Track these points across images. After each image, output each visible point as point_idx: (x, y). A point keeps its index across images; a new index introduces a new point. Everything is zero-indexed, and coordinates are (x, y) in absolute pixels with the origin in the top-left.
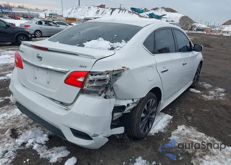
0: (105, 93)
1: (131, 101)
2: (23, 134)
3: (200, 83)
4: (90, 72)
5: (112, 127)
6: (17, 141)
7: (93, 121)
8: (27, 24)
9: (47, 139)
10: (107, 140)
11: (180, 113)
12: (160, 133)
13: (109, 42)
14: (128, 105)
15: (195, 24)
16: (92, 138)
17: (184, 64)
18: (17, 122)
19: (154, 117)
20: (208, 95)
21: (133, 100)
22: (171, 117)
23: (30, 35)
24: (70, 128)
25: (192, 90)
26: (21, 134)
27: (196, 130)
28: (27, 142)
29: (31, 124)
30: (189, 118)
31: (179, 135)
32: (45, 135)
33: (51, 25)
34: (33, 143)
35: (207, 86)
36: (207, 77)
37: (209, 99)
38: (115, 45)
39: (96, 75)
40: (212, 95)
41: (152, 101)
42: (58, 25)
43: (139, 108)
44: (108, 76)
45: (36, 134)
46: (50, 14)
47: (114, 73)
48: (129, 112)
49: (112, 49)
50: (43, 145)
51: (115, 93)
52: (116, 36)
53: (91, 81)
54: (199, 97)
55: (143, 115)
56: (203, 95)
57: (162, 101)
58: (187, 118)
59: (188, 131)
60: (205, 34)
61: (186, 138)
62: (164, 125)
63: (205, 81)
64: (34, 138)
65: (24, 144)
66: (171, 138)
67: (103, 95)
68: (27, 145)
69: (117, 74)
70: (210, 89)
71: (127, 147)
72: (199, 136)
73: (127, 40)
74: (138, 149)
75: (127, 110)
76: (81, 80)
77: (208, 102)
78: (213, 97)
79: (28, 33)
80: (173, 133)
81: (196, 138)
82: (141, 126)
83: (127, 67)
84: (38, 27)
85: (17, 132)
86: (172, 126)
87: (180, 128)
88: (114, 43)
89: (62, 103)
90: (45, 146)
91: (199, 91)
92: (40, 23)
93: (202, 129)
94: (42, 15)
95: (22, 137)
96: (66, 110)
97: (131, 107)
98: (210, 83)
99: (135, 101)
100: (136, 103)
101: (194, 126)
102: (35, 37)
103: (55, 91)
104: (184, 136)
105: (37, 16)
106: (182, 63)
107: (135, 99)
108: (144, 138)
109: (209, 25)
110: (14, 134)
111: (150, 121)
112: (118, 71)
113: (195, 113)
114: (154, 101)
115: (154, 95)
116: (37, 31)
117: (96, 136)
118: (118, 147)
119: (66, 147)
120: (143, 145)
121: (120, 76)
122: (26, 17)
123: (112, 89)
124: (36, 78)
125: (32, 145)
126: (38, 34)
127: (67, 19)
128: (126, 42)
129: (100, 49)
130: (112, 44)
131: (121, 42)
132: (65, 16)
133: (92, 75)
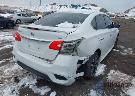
0: (73, 53)
1: (86, 57)
2: (22, 80)
3: (118, 46)
4: (64, 41)
5: (77, 72)
6: (19, 84)
7: (67, 69)
8: (12, 16)
9: (37, 82)
10: (75, 80)
11: (110, 63)
12: (101, 75)
13: (72, 24)
14: (85, 59)
15: (109, 13)
16: (67, 79)
17: (111, 35)
18: (17, 73)
19: (97, 66)
20: (124, 52)
21: (87, 57)
22: (106, 66)
23: (14, 23)
24: (54, 74)
25: (114, 50)
26: (21, 80)
27: (121, 72)
28: (25, 84)
29: (25, 74)
30: (116, 66)
31: (112, 75)
32: (35, 80)
33: (26, 16)
34: (28, 85)
35: (122, 47)
36: (121, 42)
37: (125, 55)
38: (76, 25)
39: (68, 43)
40: (126, 52)
41: (96, 57)
42: (30, 16)
43: (90, 61)
44: (74, 43)
45: (30, 79)
46: (24, 10)
47: (78, 41)
48: (85, 63)
49: (74, 27)
50: (34, 85)
51: (77, 53)
52: (74, 20)
53: (65, 47)
54: (119, 54)
55: (92, 65)
56: (121, 53)
57: (101, 57)
58: (114, 66)
59: (116, 73)
60: (115, 18)
61: (117, 77)
62: (102, 71)
63: (120, 45)
64: (29, 82)
65: (23, 86)
66: (108, 78)
67: (72, 54)
68: (25, 86)
69: (79, 42)
70: (124, 49)
71: (84, 84)
72: (123, 76)
73: (82, 22)
74: (90, 85)
75: (84, 63)
76: (59, 46)
77: (124, 56)
78: (127, 53)
79: (13, 21)
80: (108, 74)
81: (122, 77)
82: (91, 71)
83: (84, 37)
84: (18, 17)
85: (18, 79)
86: (107, 71)
87: (112, 72)
88: (75, 24)
89: (47, 60)
90: (36, 86)
91: (118, 51)
92: (19, 15)
93: (124, 71)
94: (19, 11)
95: (21, 82)
96: (50, 63)
97: (86, 61)
98: (123, 46)
99: (88, 57)
100: (89, 58)
101: (119, 70)
102: (17, 23)
103: (43, 53)
104: (115, 76)
105: (16, 11)
106: (110, 35)
107: (88, 56)
108: (92, 78)
109: (117, 13)
110: (17, 80)
111: (95, 69)
112: (79, 40)
113: (118, 63)
114: (97, 57)
115: (97, 53)
116: (18, 20)
117: (69, 78)
118: (79, 84)
119: (48, 86)
120: (93, 83)
121: (80, 43)
122: (9, 12)
123: (76, 50)
124: (30, 46)
125: (28, 86)
126: (18, 22)
127: (34, 12)
128: (82, 23)
129: (67, 27)
130: (73, 25)
131: (78, 23)
132: (33, 10)
133: (65, 43)
